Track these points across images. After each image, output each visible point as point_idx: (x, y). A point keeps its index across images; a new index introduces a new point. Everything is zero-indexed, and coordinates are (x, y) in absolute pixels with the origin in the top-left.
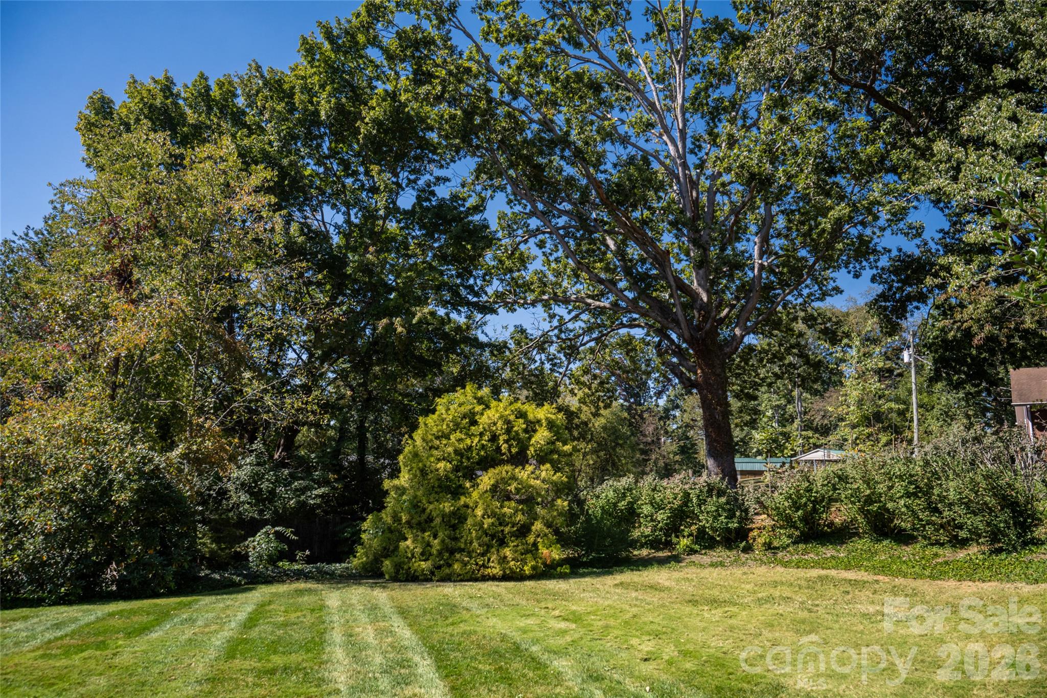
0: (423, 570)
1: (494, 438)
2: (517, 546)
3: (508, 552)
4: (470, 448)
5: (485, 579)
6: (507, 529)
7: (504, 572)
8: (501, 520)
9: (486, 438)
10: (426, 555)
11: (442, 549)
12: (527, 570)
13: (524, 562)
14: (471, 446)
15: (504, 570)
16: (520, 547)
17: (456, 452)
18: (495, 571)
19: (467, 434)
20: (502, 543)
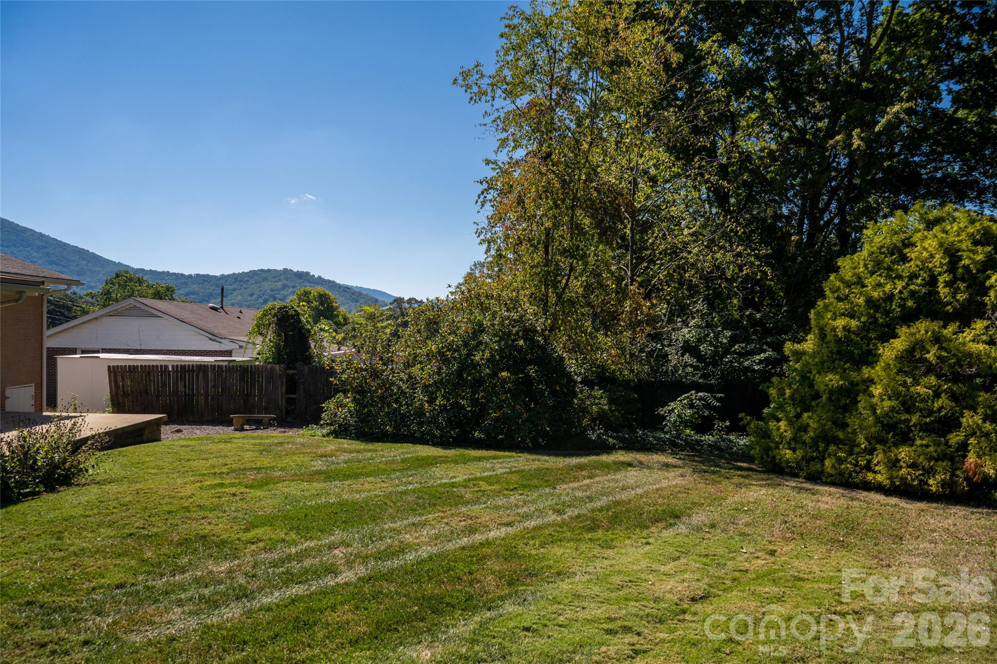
0: (788, 462)
1: (933, 281)
2: (927, 446)
3: (904, 453)
4: (890, 297)
5: (867, 487)
6: (915, 419)
7: (893, 483)
8: (908, 404)
9: (919, 281)
10: (795, 443)
11: (817, 437)
12: (934, 484)
13: (930, 472)
14: (893, 295)
15: (891, 478)
16: (931, 449)
17: (870, 302)
18: (879, 478)
19: (888, 277)
20: (905, 439)
